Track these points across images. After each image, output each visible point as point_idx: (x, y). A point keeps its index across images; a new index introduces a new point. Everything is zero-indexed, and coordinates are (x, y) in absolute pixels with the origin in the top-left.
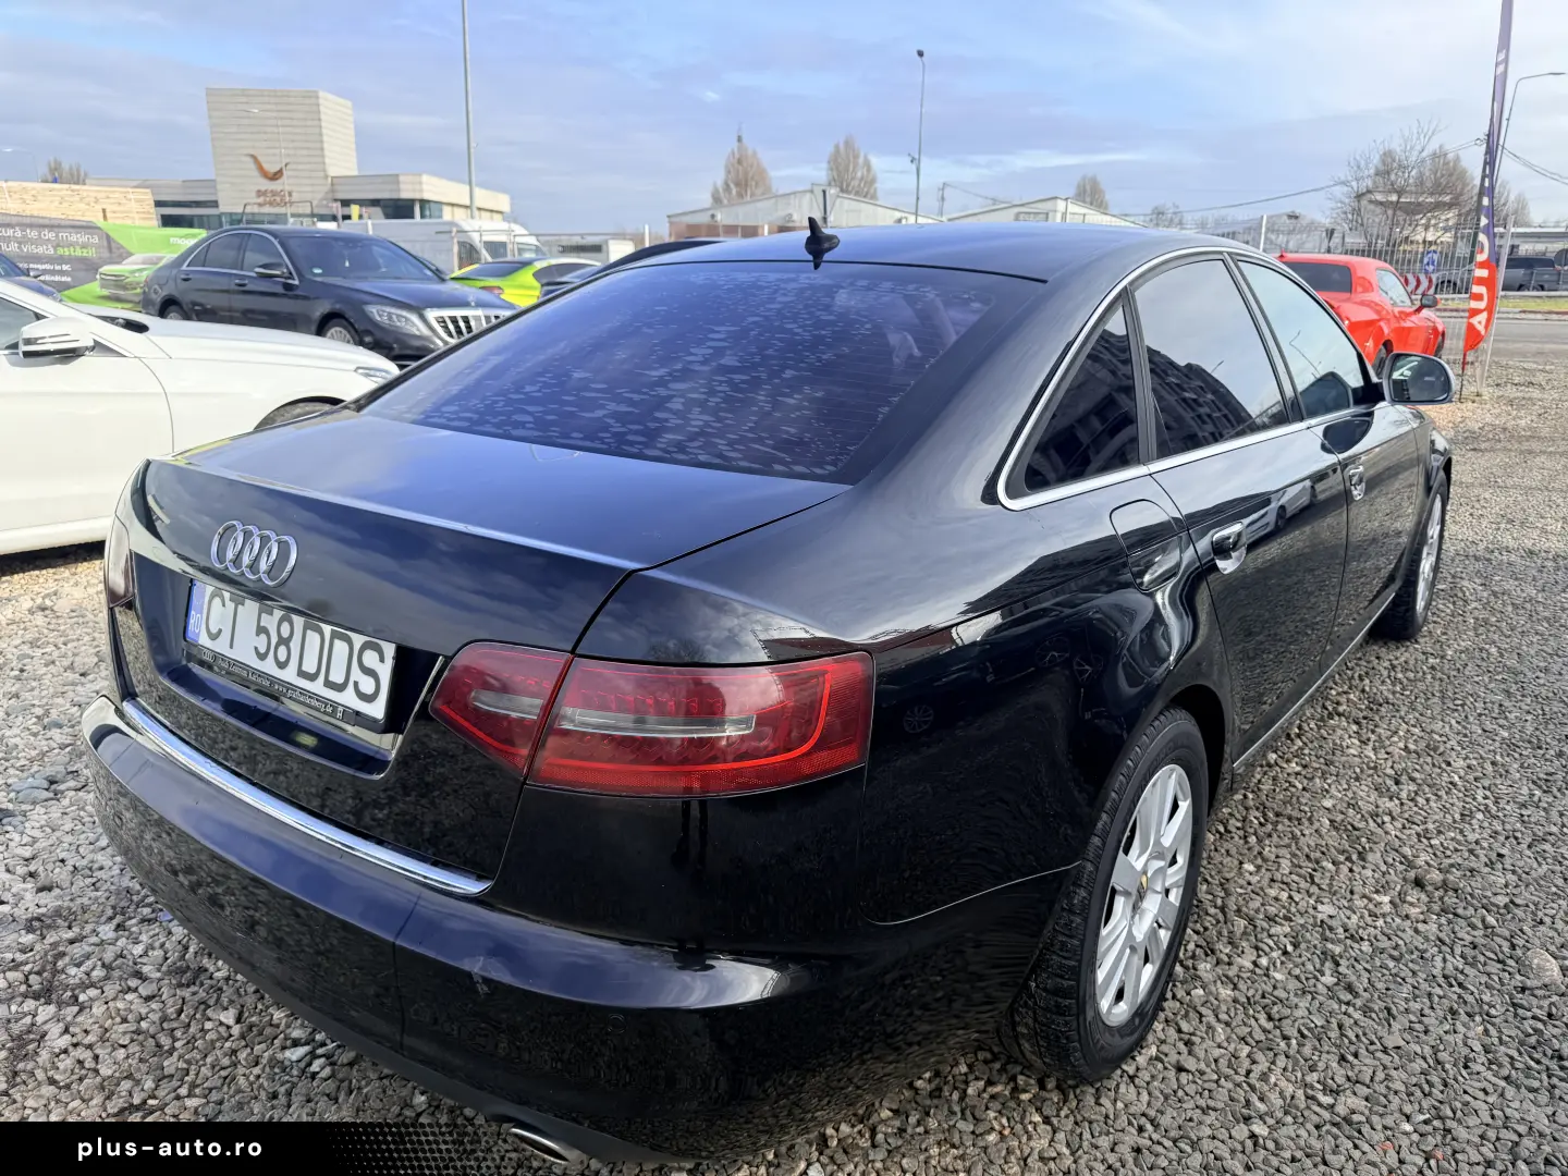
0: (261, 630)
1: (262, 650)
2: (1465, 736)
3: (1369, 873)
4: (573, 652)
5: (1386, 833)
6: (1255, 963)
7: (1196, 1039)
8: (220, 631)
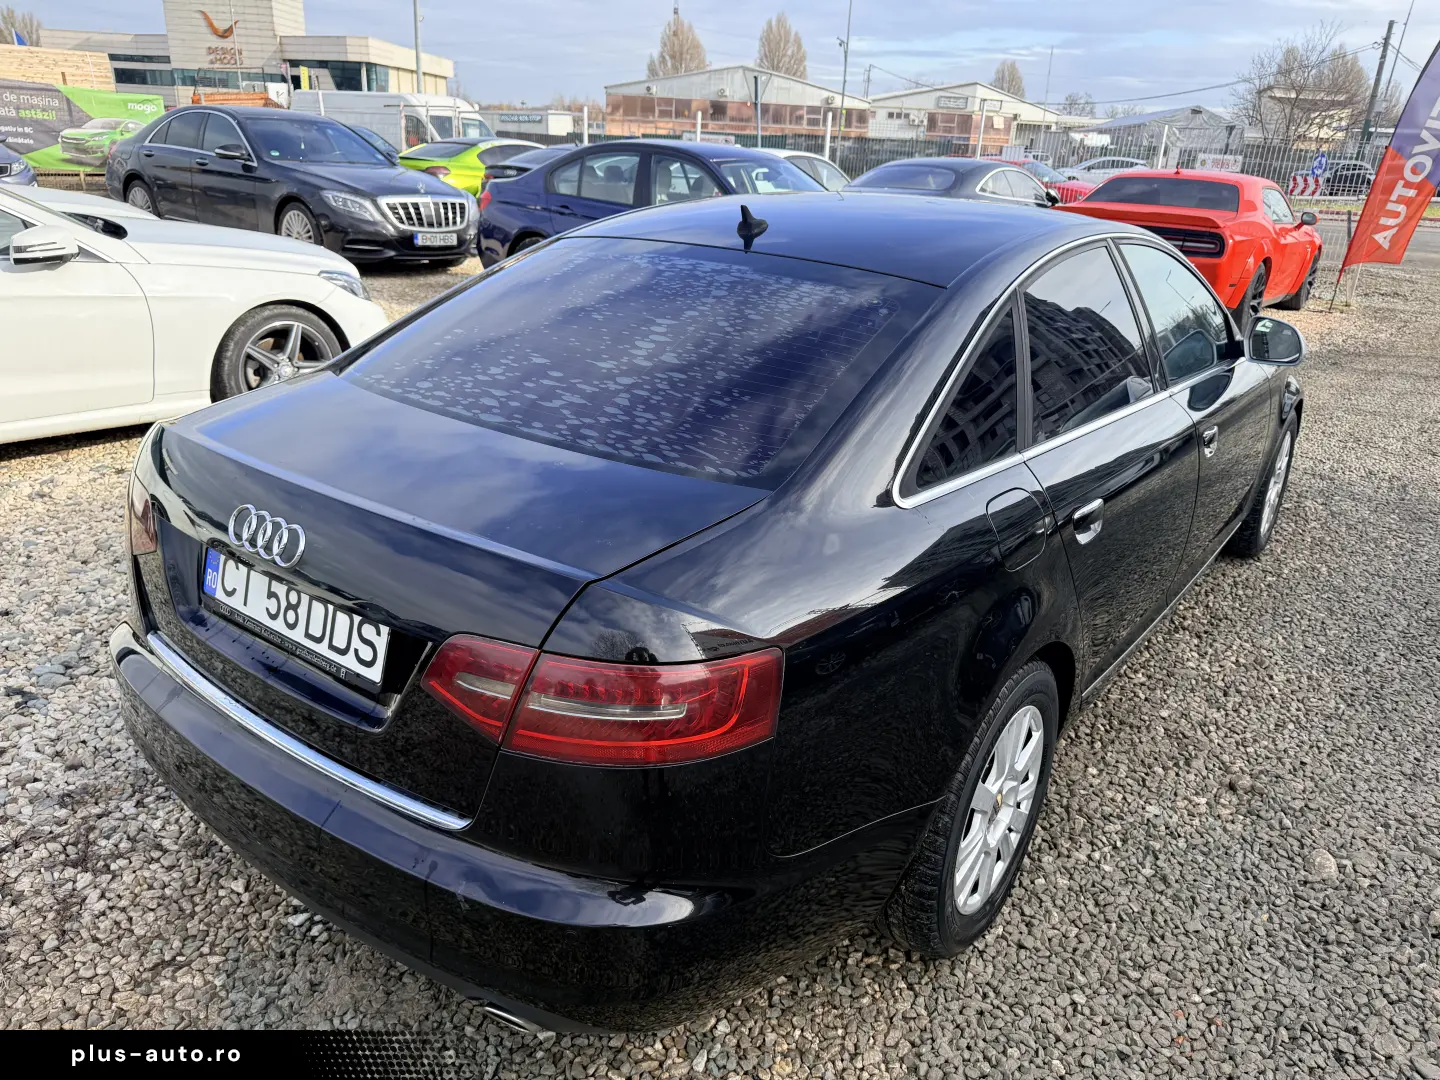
0: (271, 595)
1: (273, 612)
2: (1289, 651)
3: (1191, 777)
4: (540, 647)
5: (1211, 741)
6: (1089, 857)
7: (1036, 922)
8: (235, 590)
